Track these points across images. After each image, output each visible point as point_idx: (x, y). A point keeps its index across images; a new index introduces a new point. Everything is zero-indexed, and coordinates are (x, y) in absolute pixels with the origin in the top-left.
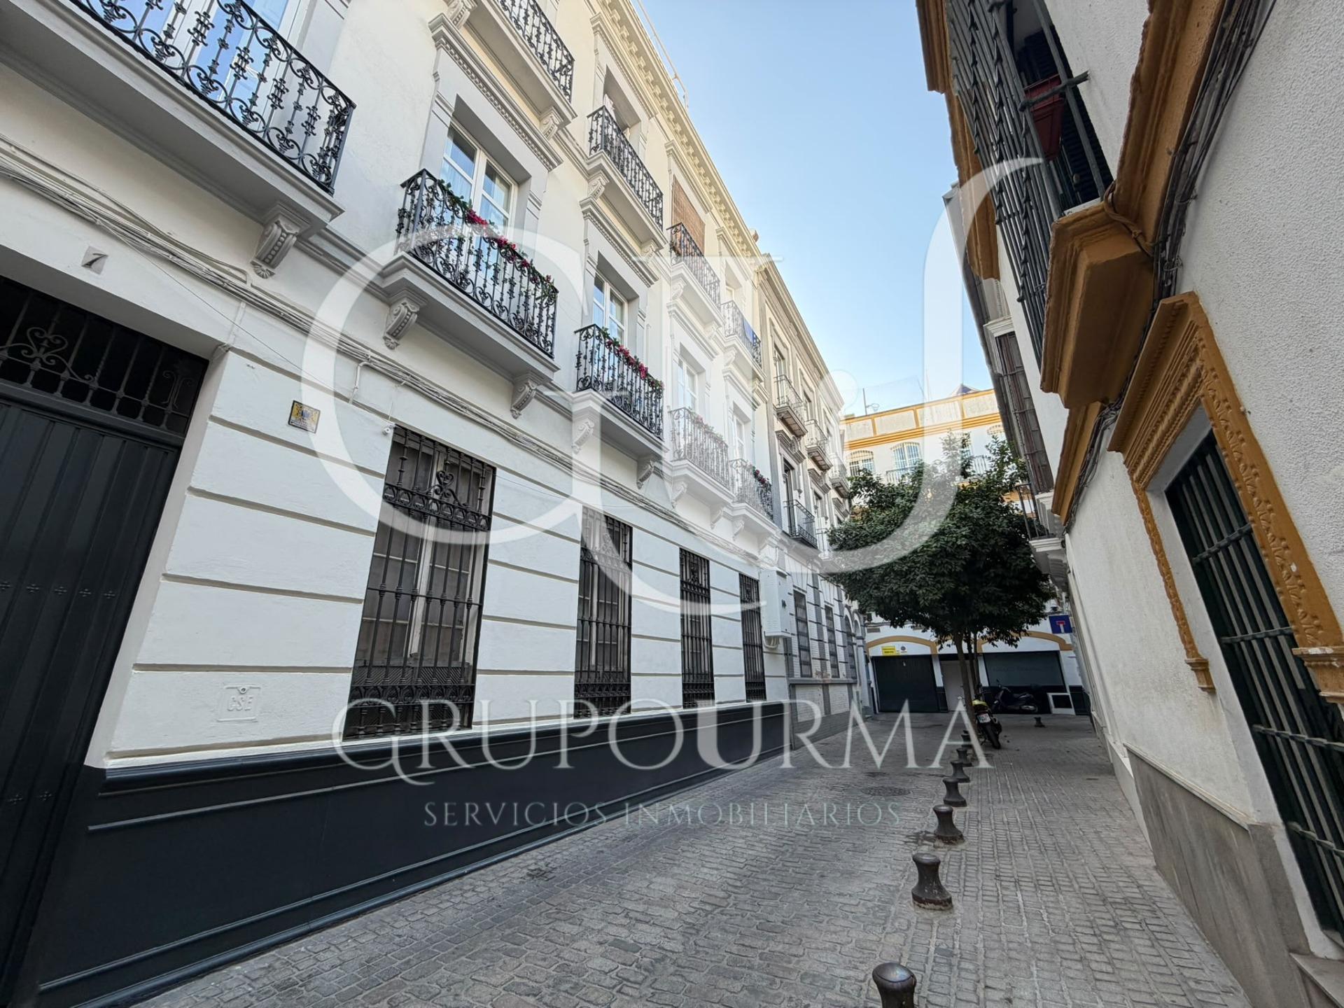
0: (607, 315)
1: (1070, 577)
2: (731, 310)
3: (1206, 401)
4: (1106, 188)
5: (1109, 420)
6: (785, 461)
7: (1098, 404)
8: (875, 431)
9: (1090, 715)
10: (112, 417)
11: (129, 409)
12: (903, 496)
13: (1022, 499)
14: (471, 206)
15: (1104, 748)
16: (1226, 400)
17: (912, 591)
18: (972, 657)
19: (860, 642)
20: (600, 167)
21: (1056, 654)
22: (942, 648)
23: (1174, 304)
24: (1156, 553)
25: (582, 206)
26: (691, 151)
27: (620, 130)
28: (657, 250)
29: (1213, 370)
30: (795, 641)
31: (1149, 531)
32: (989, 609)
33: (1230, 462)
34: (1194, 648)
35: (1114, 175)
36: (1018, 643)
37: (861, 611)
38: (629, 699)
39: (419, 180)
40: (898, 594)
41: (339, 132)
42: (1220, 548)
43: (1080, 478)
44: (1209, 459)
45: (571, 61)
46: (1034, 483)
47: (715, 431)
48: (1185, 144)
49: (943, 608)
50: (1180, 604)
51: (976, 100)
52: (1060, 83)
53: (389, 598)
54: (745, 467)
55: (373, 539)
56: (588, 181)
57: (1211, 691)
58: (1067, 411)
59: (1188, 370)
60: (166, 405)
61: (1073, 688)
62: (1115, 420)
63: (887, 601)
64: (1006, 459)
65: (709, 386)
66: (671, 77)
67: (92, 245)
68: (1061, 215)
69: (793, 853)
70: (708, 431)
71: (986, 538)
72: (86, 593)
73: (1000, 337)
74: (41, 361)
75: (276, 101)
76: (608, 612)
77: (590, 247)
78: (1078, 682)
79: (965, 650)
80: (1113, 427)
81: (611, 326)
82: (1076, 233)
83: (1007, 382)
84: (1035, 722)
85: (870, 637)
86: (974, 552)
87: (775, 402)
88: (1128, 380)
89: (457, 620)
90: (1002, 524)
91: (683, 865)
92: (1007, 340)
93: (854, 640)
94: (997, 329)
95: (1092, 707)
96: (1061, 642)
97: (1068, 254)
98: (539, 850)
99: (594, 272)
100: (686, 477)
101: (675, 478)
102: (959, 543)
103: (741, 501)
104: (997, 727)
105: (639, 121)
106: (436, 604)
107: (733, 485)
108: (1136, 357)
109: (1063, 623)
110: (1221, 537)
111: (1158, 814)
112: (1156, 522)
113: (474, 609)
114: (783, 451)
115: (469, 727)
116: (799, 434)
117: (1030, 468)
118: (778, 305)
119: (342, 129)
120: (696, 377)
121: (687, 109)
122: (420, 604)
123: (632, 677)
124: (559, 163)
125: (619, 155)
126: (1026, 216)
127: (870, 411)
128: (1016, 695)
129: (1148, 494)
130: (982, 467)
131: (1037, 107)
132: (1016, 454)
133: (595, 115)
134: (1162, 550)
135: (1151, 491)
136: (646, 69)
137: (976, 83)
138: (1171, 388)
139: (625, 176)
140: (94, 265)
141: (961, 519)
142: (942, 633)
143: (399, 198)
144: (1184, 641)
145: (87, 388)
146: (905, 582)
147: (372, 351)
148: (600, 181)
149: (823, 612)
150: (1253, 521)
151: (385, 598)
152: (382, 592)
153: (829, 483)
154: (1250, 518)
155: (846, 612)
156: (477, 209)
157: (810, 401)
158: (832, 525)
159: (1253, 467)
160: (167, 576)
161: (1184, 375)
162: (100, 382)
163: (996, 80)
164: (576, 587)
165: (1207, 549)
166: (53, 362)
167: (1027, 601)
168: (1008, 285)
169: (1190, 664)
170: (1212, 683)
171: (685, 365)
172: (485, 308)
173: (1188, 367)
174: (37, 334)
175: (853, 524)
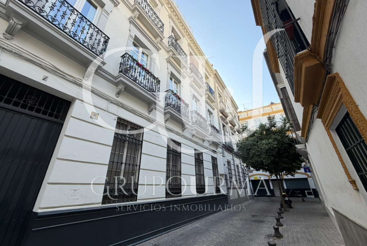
0: (173, 87)
1: (309, 155)
2: (206, 84)
3: (345, 103)
4: (308, 47)
5: (316, 110)
6: (223, 124)
7: (312, 106)
8: (248, 115)
9: (319, 198)
10: (46, 117)
11: (51, 115)
12: (257, 133)
13: (292, 133)
14: (138, 61)
15: (325, 208)
16: (351, 102)
17: (261, 160)
18: (281, 180)
19: (247, 176)
20: (171, 50)
21: (306, 179)
22: (271, 177)
23: (332, 76)
24: (334, 148)
25: (166, 60)
26: (194, 45)
27: (176, 41)
28: (186, 70)
29: (346, 94)
30: (228, 175)
31: (332, 141)
32: (285, 165)
33: (354, 120)
34: (350, 176)
35: (310, 43)
36: (295, 176)
37: (247, 166)
38: (181, 192)
39: (125, 55)
40: (257, 161)
41: (105, 45)
42: (355, 146)
43: (309, 126)
44: (348, 120)
45: (163, 25)
46: (295, 128)
47: (203, 116)
48: (330, 33)
49: (271, 165)
50: (344, 163)
51: (270, 27)
52: (292, 21)
53: (115, 164)
54: (212, 126)
55: (111, 148)
56: (168, 53)
57: (357, 190)
58: (303, 107)
59: (338, 94)
60: (60, 114)
61: (312, 189)
62: (317, 110)
63: (254, 163)
64: (286, 122)
65: (201, 104)
66: (189, 27)
67: (45, 75)
68: (296, 54)
69: (230, 241)
70: (201, 117)
71: (282, 144)
72: (36, 163)
73: (281, 89)
74: (31, 104)
75: (91, 38)
76: (175, 167)
77: (169, 70)
78: (314, 188)
79: (279, 178)
80: (317, 112)
81: (174, 90)
82: (301, 59)
83: (284, 100)
84: (302, 200)
85: (250, 174)
86: (279, 149)
87: (219, 108)
88: (320, 98)
89: (133, 170)
90: (286, 141)
91: (198, 244)
92: (284, 90)
93: (245, 175)
94: (280, 86)
95: (319, 195)
96: (308, 175)
97: (299, 64)
98: (156, 238)
99: (170, 76)
100: (196, 129)
101: (193, 130)
102: (274, 146)
103: (211, 136)
104: (290, 202)
105: (181, 38)
106: (127, 165)
107: (209, 131)
108: (322, 92)
109: (308, 169)
110: (354, 142)
111: (345, 230)
112: (333, 138)
113: (138, 167)
114: (222, 122)
115: (136, 201)
116: (226, 117)
117: (293, 124)
118: (219, 83)
119: (106, 44)
120: (198, 102)
121: (193, 35)
122: (123, 165)
123: (182, 186)
124: (160, 49)
125: (176, 47)
126: (286, 55)
127: (246, 110)
128: (295, 191)
129: (330, 131)
130: (279, 124)
131: (286, 27)
132: (289, 121)
133: (169, 37)
134: (336, 147)
135: (331, 130)
136: (182, 26)
137: (269, 23)
138: (333, 100)
139: (177, 52)
140: (45, 79)
141: (274, 139)
142: (271, 173)
143: (120, 60)
144: (347, 174)
145: (41, 110)
146: (259, 158)
147: (112, 98)
148: (171, 53)
149: (236, 167)
150: (364, 137)
151: (114, 164)
152: (113, 162)
153: (236, 130)
154: (363, 136)
155: (243, 167)
156: (140, 62)
157: (229, 108)
158: (237, 142)
159: (362, 121)
160: (57, 158)
161: (337, 96)
162: (44, 109)
163: (275, 21)
164: (166, 160)
165: (350, 146)
166: (34, 104)
167: (296, 163)
168: (282, 74)
169: (350, 181)
170: (357, 187)
171: (194, 99)
172: (141, 86)
173: (338, 93)
174: (30, 97)
175: (243, 141)
